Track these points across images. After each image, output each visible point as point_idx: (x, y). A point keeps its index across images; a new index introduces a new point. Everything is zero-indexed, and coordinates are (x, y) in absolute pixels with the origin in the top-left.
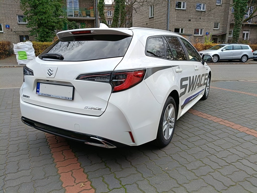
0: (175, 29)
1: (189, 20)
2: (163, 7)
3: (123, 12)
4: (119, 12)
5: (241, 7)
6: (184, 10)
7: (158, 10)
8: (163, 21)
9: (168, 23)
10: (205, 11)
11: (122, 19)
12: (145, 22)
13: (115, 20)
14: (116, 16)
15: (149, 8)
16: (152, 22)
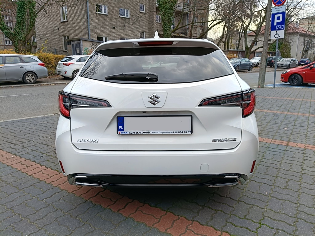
0: (98, 37)
1: (113, 27)
2: (80, 9)
3: (32, 12)
4: (25, 11)
5: (168, 17)
6: (106, 15)
7: (74, 13)
8: (82, 27)
9: (89, 30)
10: (129, 19)
11: (32, 21)
12: (55, 27)
13: (20, 22)
14: (21, 17)
15: (59, 9)
16: (66, 28)
